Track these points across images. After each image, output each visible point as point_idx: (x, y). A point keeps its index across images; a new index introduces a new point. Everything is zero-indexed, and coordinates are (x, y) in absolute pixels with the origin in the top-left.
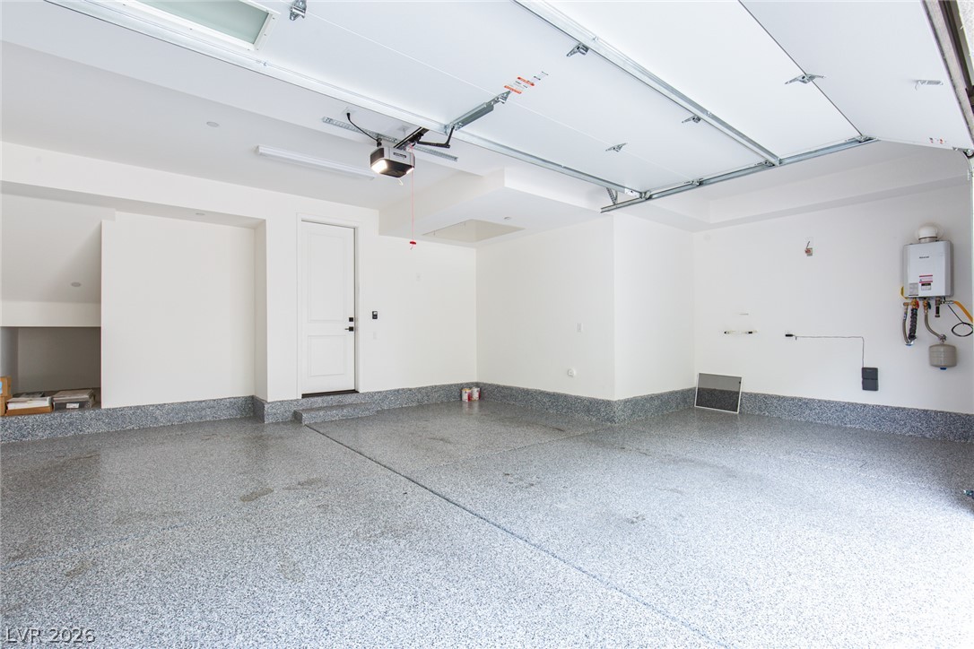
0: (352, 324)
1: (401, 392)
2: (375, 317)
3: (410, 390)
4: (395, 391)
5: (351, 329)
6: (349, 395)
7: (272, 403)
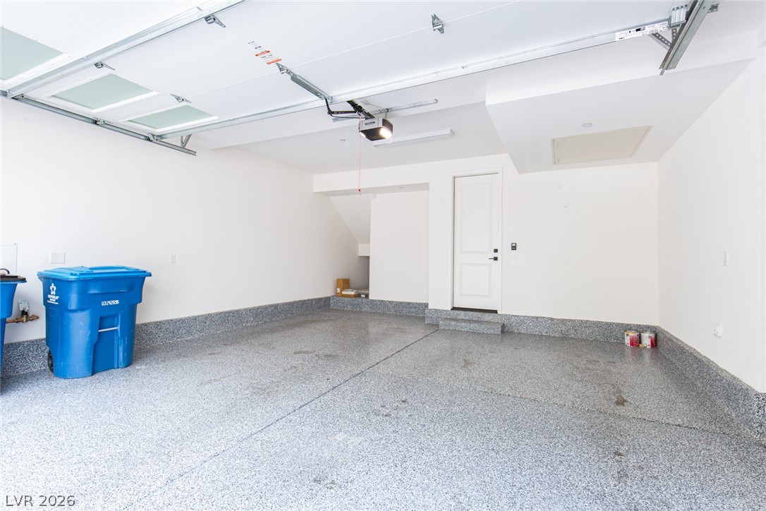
0: (496, 255)
1: (540, 320)
2: (514, 248)
3: (552, 319)
4: (534, 317)
5: (496, 259)
6: (487, 314)
7: (430, 310)
